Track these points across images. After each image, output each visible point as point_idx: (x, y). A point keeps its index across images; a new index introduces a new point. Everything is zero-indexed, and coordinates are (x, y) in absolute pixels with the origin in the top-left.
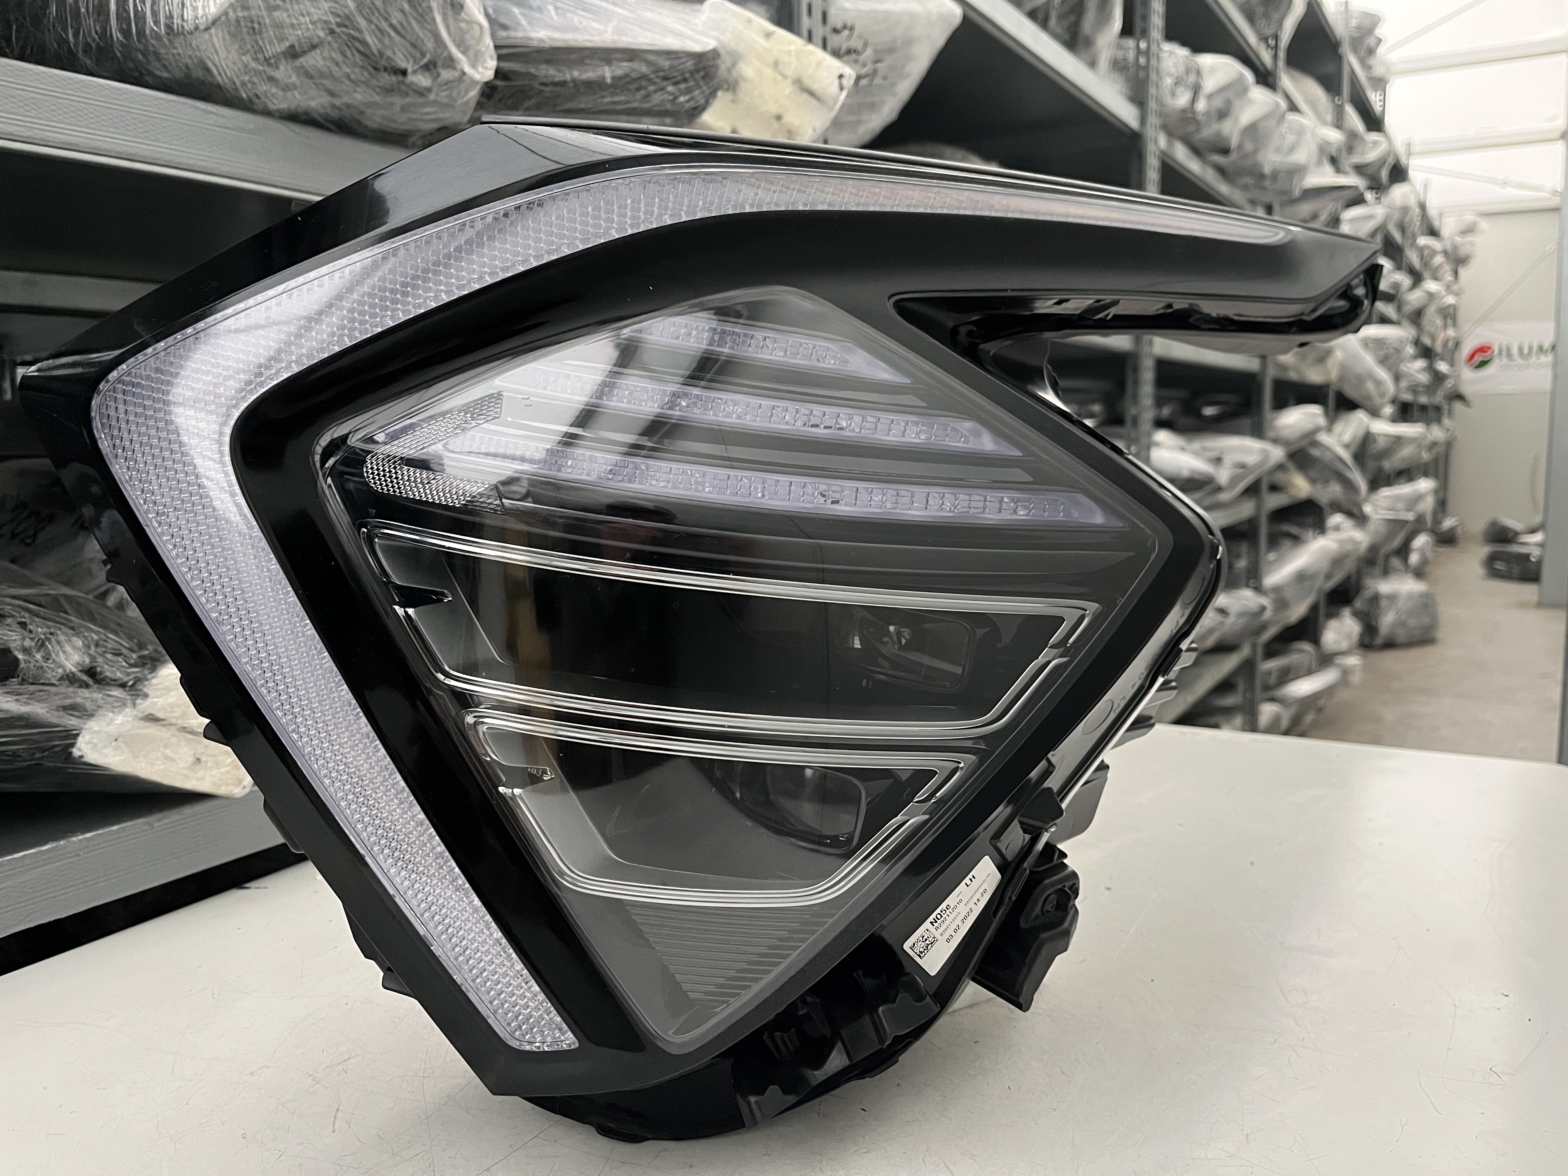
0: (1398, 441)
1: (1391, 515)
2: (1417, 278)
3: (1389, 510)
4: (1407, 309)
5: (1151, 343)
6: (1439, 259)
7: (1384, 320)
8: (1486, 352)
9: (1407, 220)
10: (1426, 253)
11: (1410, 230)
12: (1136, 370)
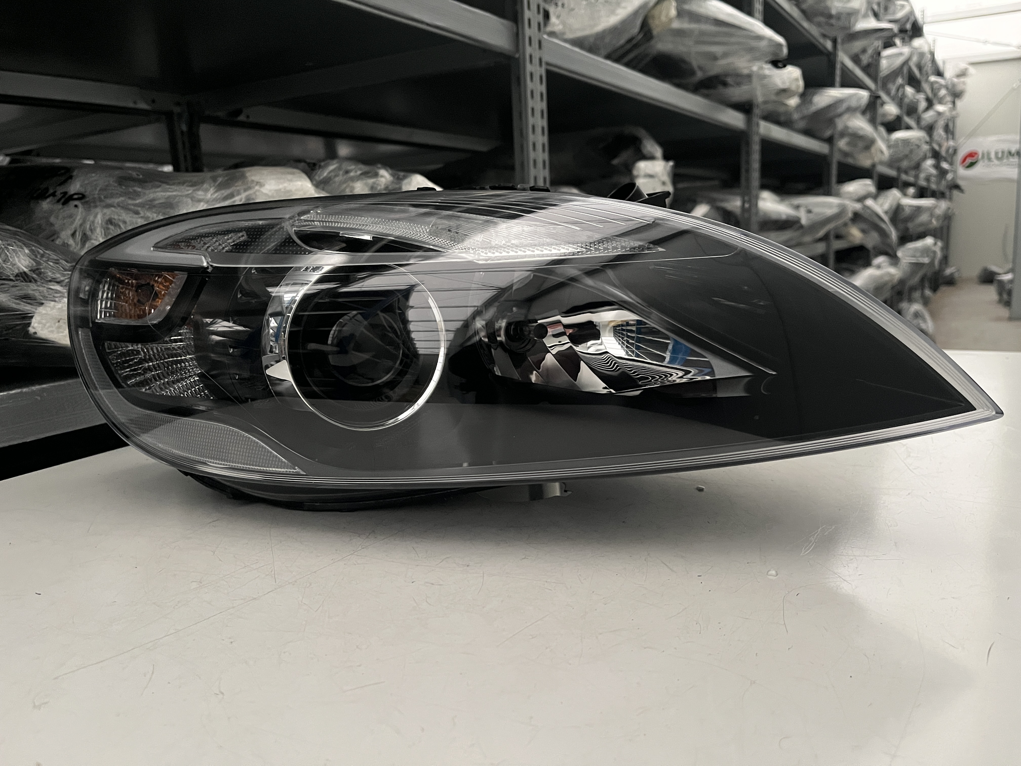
0: (918, 210)
1: (914, 260)
2: (930, 104)
3: (912, 257)
4: (923, 123)
5: (758, 125)
6: (943, 92)
7: (908, 128)
8: (973, 156)
9: (923, 62)
10: (936, 86)
11: (925, 69)
12: (748, 144)
